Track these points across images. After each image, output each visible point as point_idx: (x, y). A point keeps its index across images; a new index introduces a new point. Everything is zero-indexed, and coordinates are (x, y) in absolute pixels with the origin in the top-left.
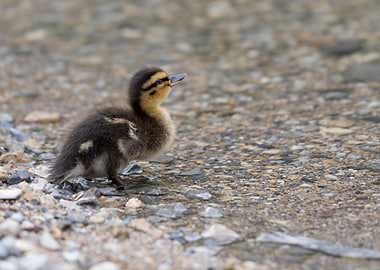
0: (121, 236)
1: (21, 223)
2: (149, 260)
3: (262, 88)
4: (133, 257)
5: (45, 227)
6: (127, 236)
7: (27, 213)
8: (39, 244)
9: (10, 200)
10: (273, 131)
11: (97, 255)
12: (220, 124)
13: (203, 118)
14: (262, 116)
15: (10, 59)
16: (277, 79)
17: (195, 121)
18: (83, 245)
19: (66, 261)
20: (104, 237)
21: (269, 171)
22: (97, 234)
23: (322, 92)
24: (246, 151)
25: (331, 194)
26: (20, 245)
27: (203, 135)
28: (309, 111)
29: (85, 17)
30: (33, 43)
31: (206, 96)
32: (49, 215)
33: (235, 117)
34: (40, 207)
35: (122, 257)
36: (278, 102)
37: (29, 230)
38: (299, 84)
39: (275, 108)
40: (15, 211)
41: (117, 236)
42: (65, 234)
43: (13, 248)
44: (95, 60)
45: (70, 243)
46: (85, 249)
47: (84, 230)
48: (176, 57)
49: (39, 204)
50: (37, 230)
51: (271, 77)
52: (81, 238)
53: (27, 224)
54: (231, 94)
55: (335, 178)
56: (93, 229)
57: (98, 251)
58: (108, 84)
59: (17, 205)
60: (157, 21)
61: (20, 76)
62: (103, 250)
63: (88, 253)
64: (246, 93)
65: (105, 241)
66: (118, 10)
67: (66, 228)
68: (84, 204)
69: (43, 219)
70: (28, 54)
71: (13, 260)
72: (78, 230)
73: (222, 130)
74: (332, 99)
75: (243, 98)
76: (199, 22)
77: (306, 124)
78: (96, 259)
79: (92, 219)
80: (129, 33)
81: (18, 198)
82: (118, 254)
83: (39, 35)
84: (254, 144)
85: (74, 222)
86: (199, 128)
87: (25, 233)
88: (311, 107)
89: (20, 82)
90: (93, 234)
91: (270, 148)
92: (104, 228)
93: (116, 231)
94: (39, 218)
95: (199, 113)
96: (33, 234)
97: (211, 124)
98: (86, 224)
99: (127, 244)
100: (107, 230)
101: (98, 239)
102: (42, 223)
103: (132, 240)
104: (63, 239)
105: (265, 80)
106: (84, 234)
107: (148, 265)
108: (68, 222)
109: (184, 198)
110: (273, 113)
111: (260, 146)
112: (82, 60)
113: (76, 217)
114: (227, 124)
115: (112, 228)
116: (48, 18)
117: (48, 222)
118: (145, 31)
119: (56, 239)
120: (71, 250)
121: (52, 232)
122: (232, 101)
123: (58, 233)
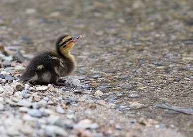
0: (93, 107)
1: (48, 101)
2: (105, 118)
3: (156, 39)
4: (98, 117)
5: (59, 103)
6: (95, 107)
7: (50, 97)
8: (56, 111)
9: (43, 91)
10: (162, 58)
11: (82, 116)
12: (137, 55)
13: (130, 52)
14: (156, 51)
15: (43, 25)
16: (164, 35)
17: (126, 53)
18: (75, 112)
19: (68, 119)
20: (85, 108)
21: (159, 76)
22: (82, 106)
23: (183, 41)
24: (149, 67)
25: (187, 87)
26: (47, 111)
27: (130, 59)
28: (178, 49)
29: (77, 7)
30: (53, 18)
31: (131, 42)
32: (60, 98)
33: (144, 51)
34: (56, 94)
35: (93, 117)
36: (163, 45)
37: (51, 105)
38: (173, 37)
39: (163, 47)
40: (45, 96)
41: (91, 107)
42: (68, 106)
43: (44, 113)
44: (82, 26)
45: (70, 111)
46: (76, 113)
47: (76, 105)
48: (118, 25)
49: (56, 93)
50: (55, 105)
51: (160, 34)
52: (74, 108)
53: (51, 102)
54: (142, 41)
55: (189, 79)
56: (80, 104)
57: (82, 114)
58: (87, 37)
59: (46, 93)
60: (109, 9)
61: (48, 32)
62: (84, 114)
63: (78, 115)
64: (149, 41)
65: (85, 109)
66: (91, 4)
67: (68, 104)
68: (76, 93)
69: (58, 100)
70: (51, 23)
71: (44, 118)
72: (73, 104)
73: (138, 57)
74: (188, 44)
75: (148, 43)
76: (128, 10)
77: (176, 55)
78: (81, 118)
79: (80, 100)
80: (97, 14)
81: (47, 90)
82: (91, 116)
83: (56, 14)
84: (153, 64)
85: (72, 101)
86: (128, 56)
87: (50, 106)
88: (178, 48)
89: (48, 35)
90: (80, 107)
91: (160, 65)
92: (85, 104)
93: (90, 105)
94: (56, 99)
95: (128, 50)
96: (53, 106)
97: (133, 54)
98: (77, 102)
99: (95, 111)
100: (86, 105)
101: (82, 109)
102: (57, 101)
103: (98, 109)
104: (66, 109)
105: (157, 35)
106: (76, 106)
107: (105, 121)
108: (69, 101)
109: (121, 89)
110: (161, 50)
111: (155, 65)
112: (76, 26)
113: (72, 98)
114: (141, 55)
115: (88, 103)
116: (60, 7)
117: (60, 101)
118: (104, 14)
119: (64, 109)
120: (70, 114)
121: (61, 106)
122: (143, 44)
123: (64, 106)
